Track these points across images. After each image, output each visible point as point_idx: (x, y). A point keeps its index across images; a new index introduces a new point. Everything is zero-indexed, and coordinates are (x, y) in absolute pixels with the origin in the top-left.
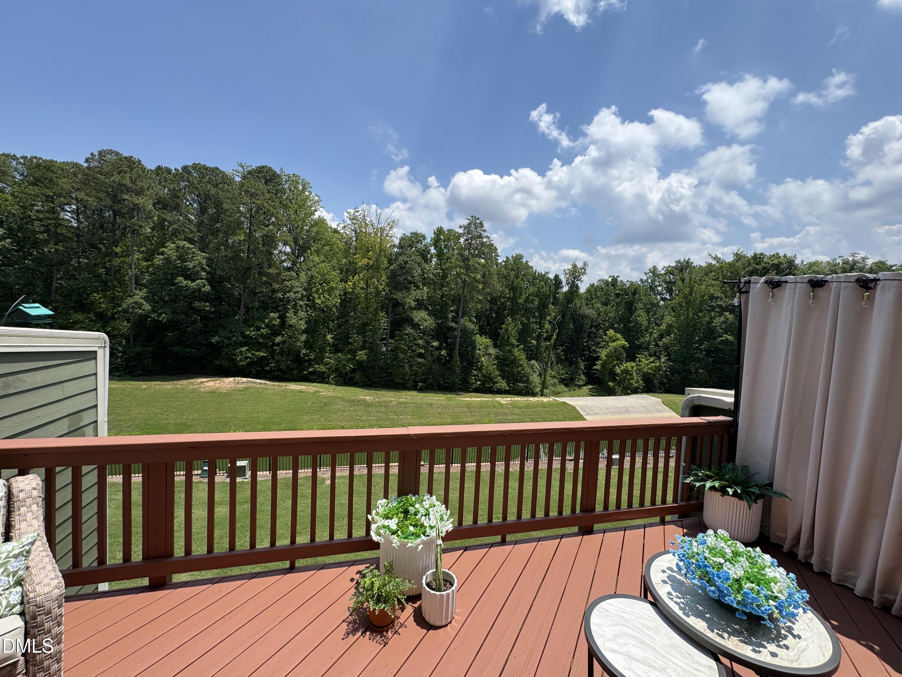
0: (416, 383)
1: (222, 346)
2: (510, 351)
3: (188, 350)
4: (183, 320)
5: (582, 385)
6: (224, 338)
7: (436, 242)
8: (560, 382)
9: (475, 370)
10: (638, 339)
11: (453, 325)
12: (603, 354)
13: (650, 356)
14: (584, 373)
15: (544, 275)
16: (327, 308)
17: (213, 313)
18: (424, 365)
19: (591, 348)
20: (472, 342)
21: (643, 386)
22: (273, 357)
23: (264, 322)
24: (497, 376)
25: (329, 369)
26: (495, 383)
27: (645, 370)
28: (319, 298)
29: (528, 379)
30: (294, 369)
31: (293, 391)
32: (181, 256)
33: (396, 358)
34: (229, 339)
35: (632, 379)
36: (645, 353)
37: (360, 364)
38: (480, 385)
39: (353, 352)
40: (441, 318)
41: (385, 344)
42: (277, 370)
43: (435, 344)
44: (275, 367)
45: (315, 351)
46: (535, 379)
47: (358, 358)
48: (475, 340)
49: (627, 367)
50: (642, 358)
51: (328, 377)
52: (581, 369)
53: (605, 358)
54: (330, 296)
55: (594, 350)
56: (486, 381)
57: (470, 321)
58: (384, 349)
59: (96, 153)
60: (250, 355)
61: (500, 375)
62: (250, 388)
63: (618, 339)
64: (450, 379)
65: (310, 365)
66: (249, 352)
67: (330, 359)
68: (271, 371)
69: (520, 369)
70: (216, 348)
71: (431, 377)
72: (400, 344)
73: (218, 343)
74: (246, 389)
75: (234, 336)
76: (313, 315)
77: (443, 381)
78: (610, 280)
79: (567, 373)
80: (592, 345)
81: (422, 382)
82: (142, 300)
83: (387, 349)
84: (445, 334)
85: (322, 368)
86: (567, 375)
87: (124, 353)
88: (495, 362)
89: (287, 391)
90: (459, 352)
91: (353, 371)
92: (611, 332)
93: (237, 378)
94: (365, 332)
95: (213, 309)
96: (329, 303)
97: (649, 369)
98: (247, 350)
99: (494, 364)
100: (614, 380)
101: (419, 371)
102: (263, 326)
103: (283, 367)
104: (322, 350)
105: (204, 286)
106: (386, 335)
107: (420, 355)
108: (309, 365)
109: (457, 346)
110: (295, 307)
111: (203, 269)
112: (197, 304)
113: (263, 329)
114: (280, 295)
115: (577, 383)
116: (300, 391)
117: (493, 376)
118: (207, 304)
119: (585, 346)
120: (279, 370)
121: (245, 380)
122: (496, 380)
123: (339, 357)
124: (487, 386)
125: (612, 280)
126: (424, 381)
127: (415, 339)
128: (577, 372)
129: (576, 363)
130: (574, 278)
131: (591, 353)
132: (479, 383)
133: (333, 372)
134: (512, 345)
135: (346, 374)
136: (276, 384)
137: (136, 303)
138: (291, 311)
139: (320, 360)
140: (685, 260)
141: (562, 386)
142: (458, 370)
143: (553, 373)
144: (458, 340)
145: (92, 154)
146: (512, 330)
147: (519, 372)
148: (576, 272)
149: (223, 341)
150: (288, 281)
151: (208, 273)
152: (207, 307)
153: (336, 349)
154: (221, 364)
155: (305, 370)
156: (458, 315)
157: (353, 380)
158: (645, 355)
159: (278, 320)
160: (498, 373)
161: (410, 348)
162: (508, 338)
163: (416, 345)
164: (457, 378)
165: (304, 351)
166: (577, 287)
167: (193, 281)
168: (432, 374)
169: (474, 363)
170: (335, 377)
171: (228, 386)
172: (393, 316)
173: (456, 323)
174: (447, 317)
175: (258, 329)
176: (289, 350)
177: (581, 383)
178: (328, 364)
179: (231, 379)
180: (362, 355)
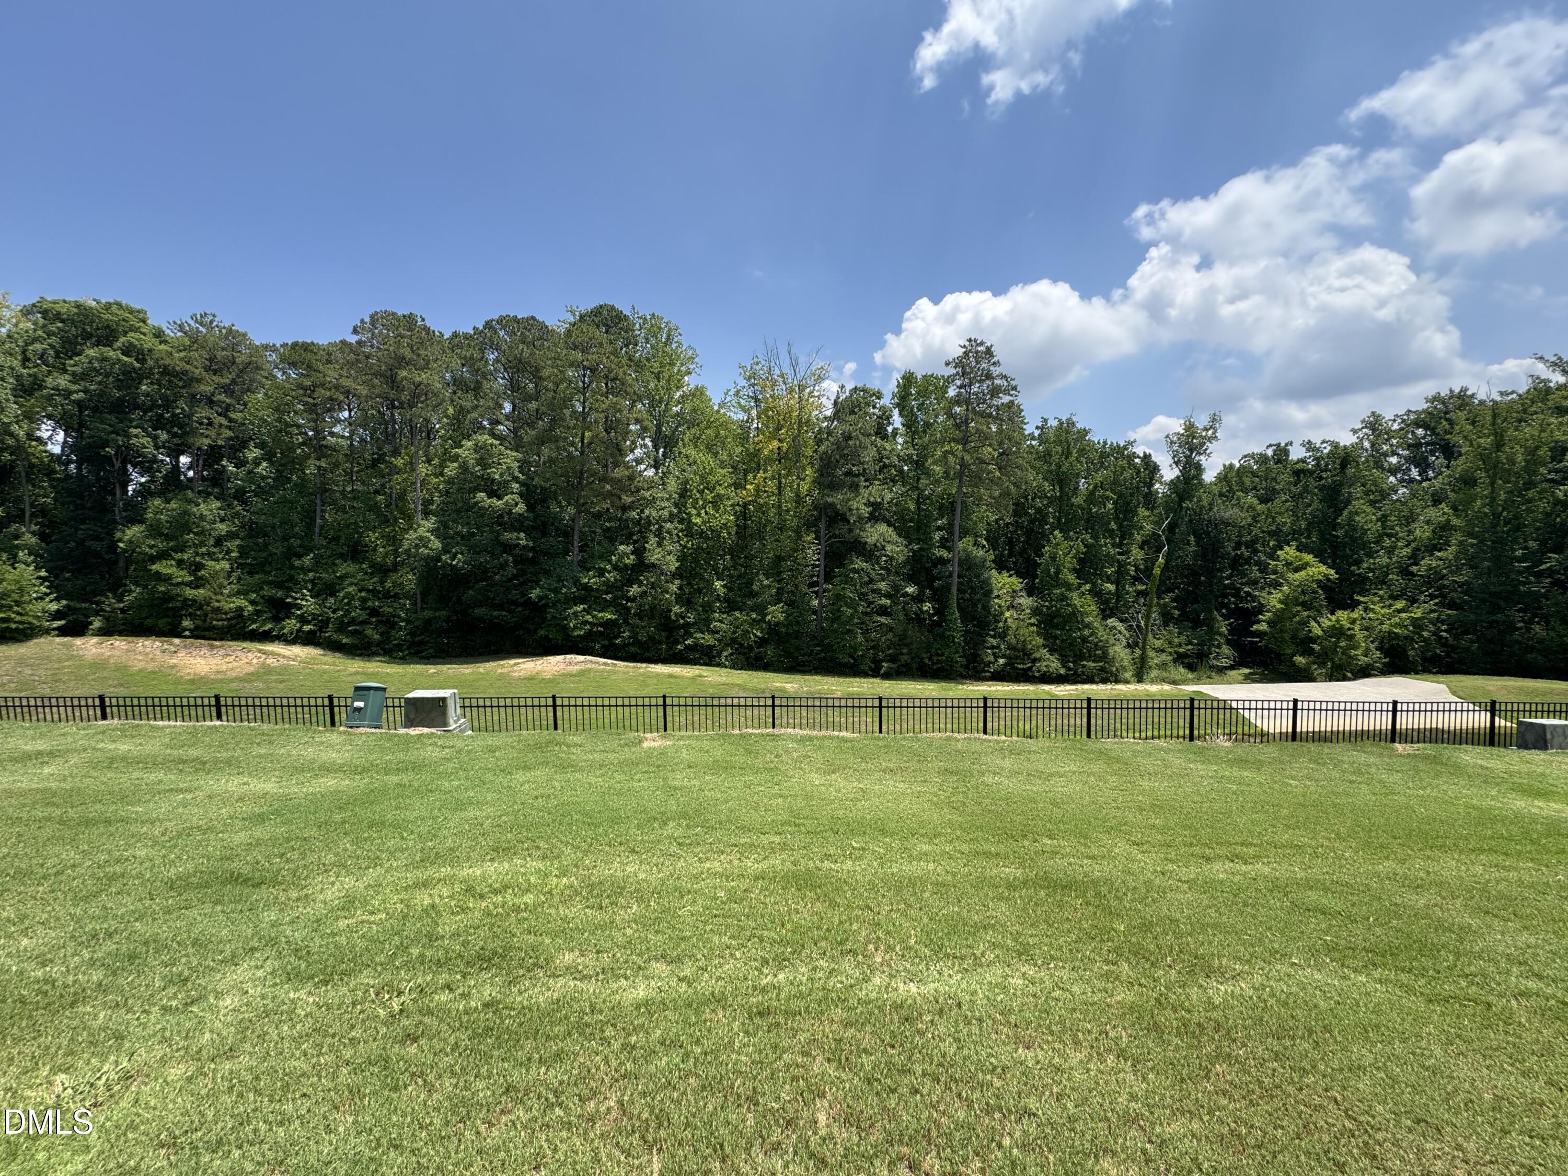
0: (877, 664)
1: (546, 605)
2: (1063, 598)
3: (496, 613)
4: (488, 562)
5: (1226, 668)
6: (550, 590)
7: (902, 400)
8: (1175, 661)
9: (992, 637)
10: (1358, 563)
11: (944, 554)
12: (1274, 600)
13: (1394, 598)
14: (1228, 642)
15: (1125, 448)
16: (712, 531)
17: (532, 549)
18: (891, 629)
19: (1239, 590)
20: (983, 582)
21: (1385, 664)
22: (626, 622)
23: (610, 561)
24: (1038, 647)
25: (719, 640)
26: (1035, 661)
27: (1385, 628)
28: (699, 515)
29: (1105, 655)
30: (660, 642)
31: (658, 675)
32: (481, 458)
33: (837, 617)
34: (556, 591)
35: (1355, 648)
36: (1381, 592)
37: (773, 630)
38: (1005, 665)
39: (761, 609)
40: (918, 541)
41: (816, 593)
42: (632, 644)
43: (910, 590)
44: (630, 637)
45: (695, 610)
46: (1120, 653)
47: (769, 617)
48: (990, 578)
49: (1338, 621)
50: (1374, 603)
51: (719, 656)
52: (1221, 634)
53: (1279, 606)
54: (717, 511)
55: (1248, 594)
56: (1017, 657)
57: (976, 544)
58: (816, 603)
59: (367, 319)
60: (589, 618)
61: (1044, 646)
62: (590, 670)
63: (1305, 566)
64: (943, 655)
65: (688, 635)
66: (588, 613)
67: (721, 622)
68: (624, 646)
69: (1086, 632)
70: (537, 609)
71: (905, 651)
72: (843, 588)
73: (541, 598)
74: (582, 673)
75: (564, 586)
76: (689, 545)
77: (930, 659)
78: (1270, 452)
79: (1190, 643)
80: (1242, 584)
81: (889, 661)
82: (429, 534)
83: (820, 603)
84: (929, 571)
85: (708, 639)
86: (1190, 647)
87: (408, 622)
88: (1033, 620)
89: (648, 676)
90: (958, 603)
91: (762, 642)
92: (1289, 552)
93: (568, 656)
94: (779, 573)
95: (531, 544)
96: (714, 523)
97: (1396, 625)
98: (584, 609)
99: (1032, 625)
100: (1308, 652)
101: (883, 639)
102: (608, 567)
103: (643, 637)
104: (708, 608)
105: (516, 504)
106: (818, 576)
107: (883, 611)
108: (685, 634)
109: (954, 589)
110: (659, 534)
111: (516, 479)
112: (507, 536)
113: (609, 572)
114: (634, 514)
115: (1215, 662)
116: (671, 676)
117: (1030, 647)
118: (522, 535)
119: (1226, 587)
120: (637, 642)
121: (581, 658)
122: (1037, 655)
123: (737, 619)
124: (1020, 666)
125: (1275, 451)
126: (892, 659)
127: (871, 581)
128: (1212, 639)
129: (1210, 623)
130: (1191, 451)
131: (1242, 600)
132: (1002, 661)
133: (727, 645)
134: (1068, 586)
135: (751, 648)
136: (631, 664)
137: (421, 538)
138: (653, 540)
139: (704, 624)
140: (1452, 391)
141: (1182, 670)
142: (958, 638)
143: (1158, 643)
144: (956, 580)
145: (362, 321)
146: (1066, 555)
147: (1084, 640)
148: (1194, 438)
149: (546, 597)
150: (648, 489)
151: (522, 484)
152: (523, 539)
153: (731, 606)
154: (547, 636)
155: (678, 643)
156: (951, 533)
157: (761, 659)
158: (1382, 598)
159: (632, 557)
160: (1040, 641)
161: (862, 596)
162: (1058, 572)
163: (873, 591)
164: (957, 652)
165: (676, 609)
166: (1199, 468)
167: (500, 498)
168: (907, 645)
169: (988, 624)
170: (731, 654)
171: (556, 668)
172: (829, 538)
173: (949, 549)
174: (931, 539)
175: (601, 572)
176: (653, 608)
177: (1224, 662)
178: (718, 632)
179: (560, 658)
180: (776, 613)
